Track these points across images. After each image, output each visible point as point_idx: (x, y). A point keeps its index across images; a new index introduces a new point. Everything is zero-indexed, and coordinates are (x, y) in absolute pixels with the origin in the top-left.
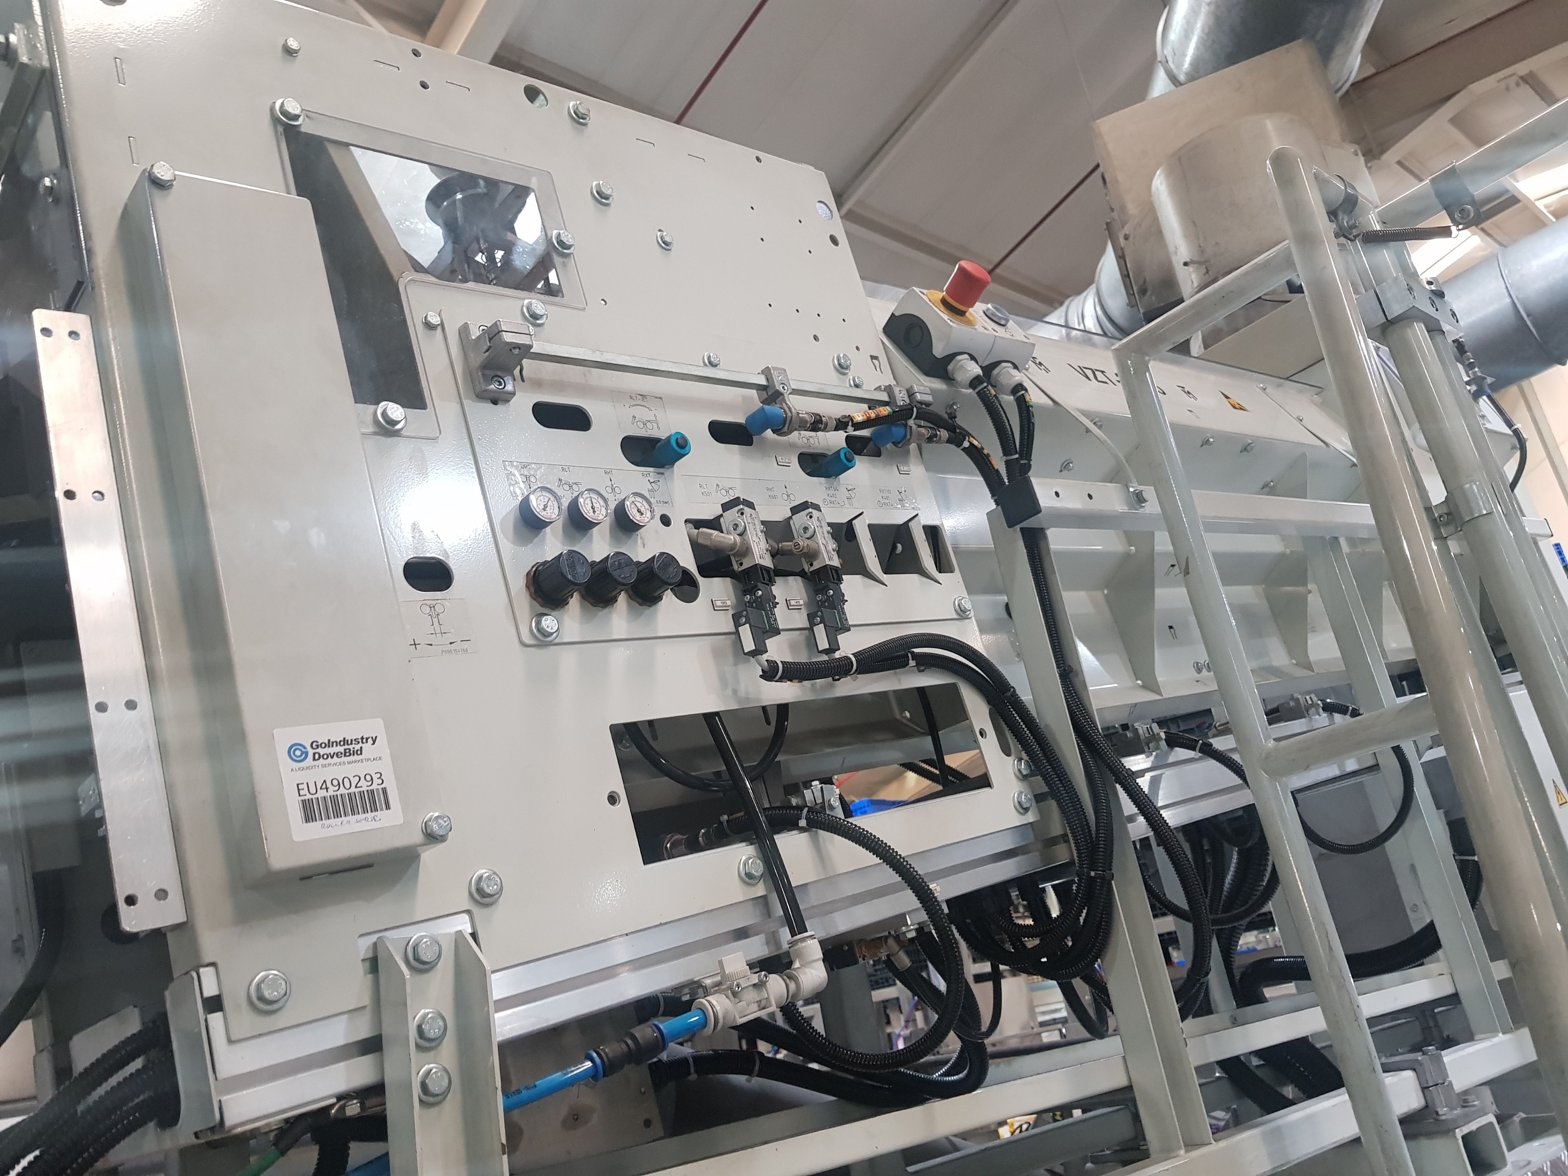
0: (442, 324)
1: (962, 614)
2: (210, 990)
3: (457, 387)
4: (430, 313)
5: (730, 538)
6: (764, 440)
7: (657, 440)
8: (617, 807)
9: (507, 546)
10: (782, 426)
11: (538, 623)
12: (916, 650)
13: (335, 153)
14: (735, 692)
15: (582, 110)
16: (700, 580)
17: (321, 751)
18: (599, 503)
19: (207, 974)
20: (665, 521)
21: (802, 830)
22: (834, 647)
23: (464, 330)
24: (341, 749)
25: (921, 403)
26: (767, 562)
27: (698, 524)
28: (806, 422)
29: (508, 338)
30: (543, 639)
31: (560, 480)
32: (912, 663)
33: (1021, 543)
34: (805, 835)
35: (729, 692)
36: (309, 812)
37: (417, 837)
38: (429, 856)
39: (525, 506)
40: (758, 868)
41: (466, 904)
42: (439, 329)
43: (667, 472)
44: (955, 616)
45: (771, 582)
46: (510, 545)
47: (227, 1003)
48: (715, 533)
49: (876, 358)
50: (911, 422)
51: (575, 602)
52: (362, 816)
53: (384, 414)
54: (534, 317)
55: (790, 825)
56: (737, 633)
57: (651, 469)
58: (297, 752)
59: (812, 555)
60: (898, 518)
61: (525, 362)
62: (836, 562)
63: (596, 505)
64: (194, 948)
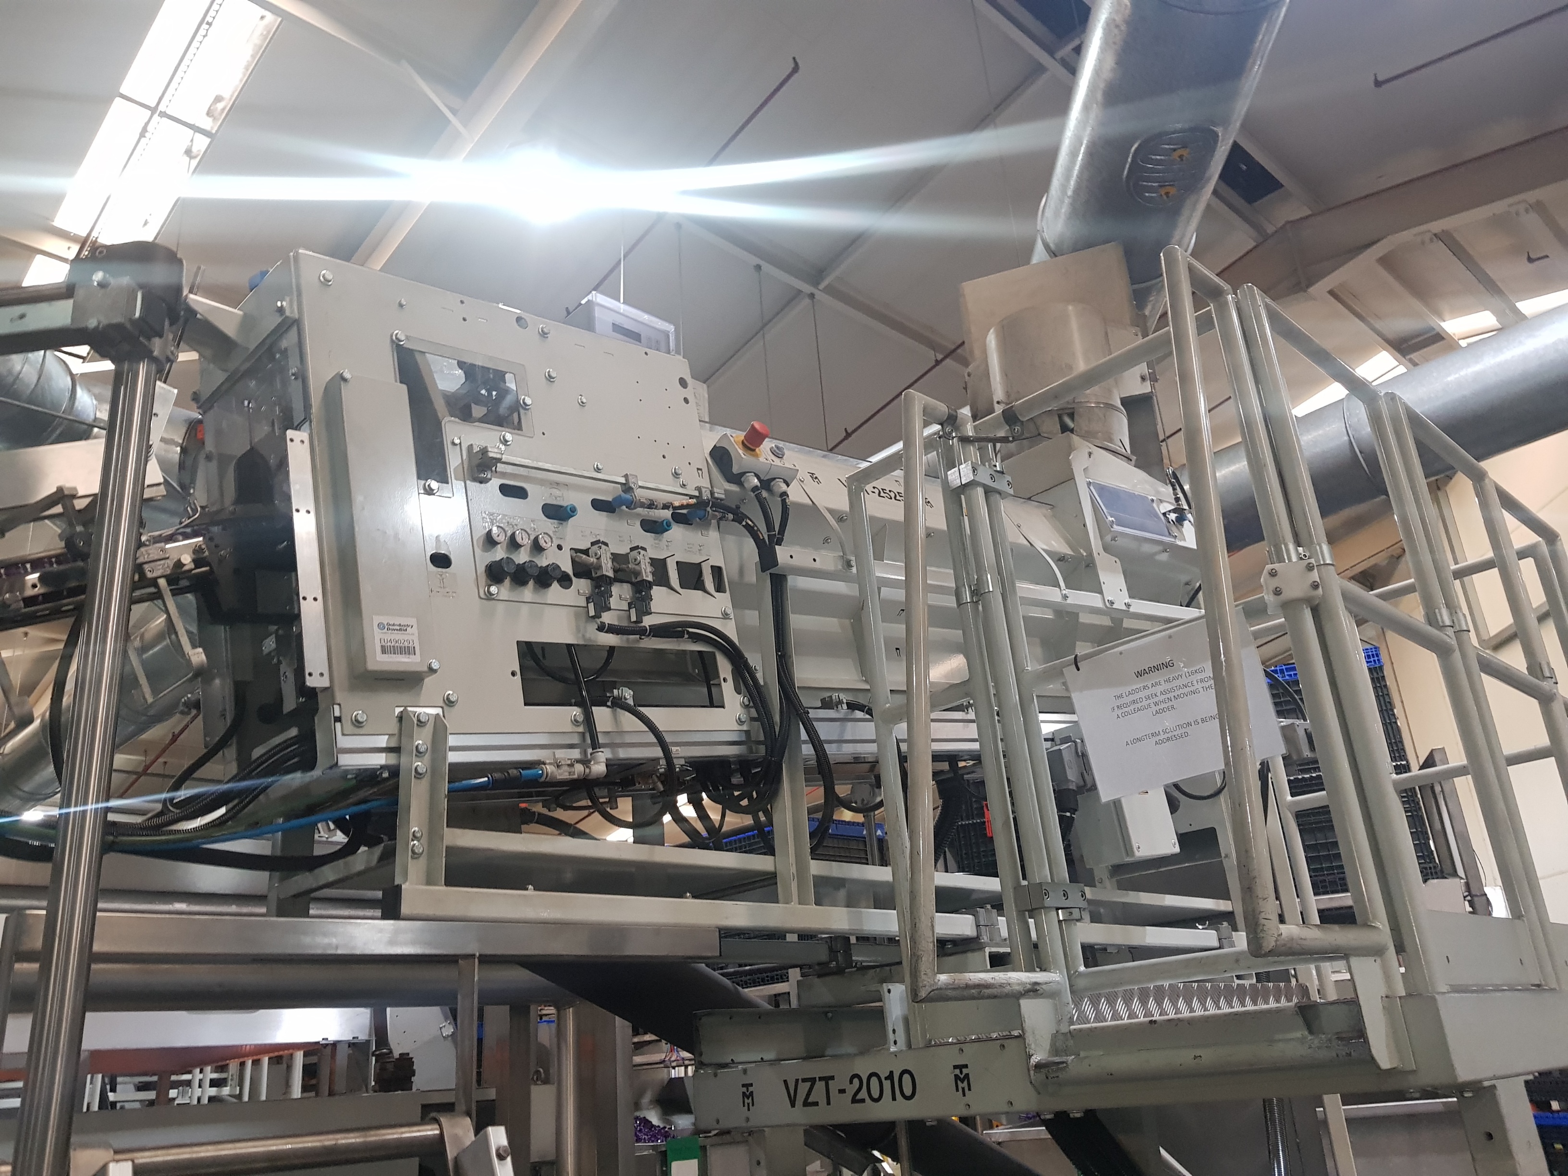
0: (460, 443)
1: (725, 616)
2: (337, 714)
3: (464, 471)
4: (456, 438)
5: (592, 560)
6: (622, 510)
7: (561, 507)
8: (516, 678)
9: (478, 551)
10: (631, 504)
11: (488, 589)
12: (691, 630)
13: (418, 357)
14: (583, 636)
15: (545, 330)
16: (574, 579)
17: (391, 627)
18: (525, 536)
19: (336, 707)
20: (560, 547)
21: (608, 707)
22: (639, 621)
23: (470, 447)
24: (398, 628)
25: (717, 499)
26: (611, 574)
27: (577, 551)
28: (645, 504)
29: (491, 455)
30: (489, 596)
31: (508, 522)
32: (686, 636)
33: (769, 581)
34: (609, 709)
35: (580, 635)
36: (384, 650)
37: (426, 669)
38: (428, 681)
39: (489, 533)
40: (580, 718)
41: (442, 704)
42: (458, 446)
43: (564, 523)
44: (721, 616)
45: (611, 584)
46: (480, 551)
47: (343, 720)
48: (584, 556)
49: (701, 470)
50: (709, 509)
51: (507, 581)
52: (403, 656)
53: (429, 485)
54: (505, 442)
55: (603, 704)
56: (587, 607)
57: (555, 521)
58: (381, 626)
59: (637, 573)
60: (696, 560)
61: (499, 465)
62: (650, 578)
63: (524, 537)
64: (333, 696)
